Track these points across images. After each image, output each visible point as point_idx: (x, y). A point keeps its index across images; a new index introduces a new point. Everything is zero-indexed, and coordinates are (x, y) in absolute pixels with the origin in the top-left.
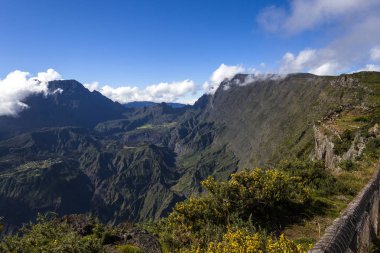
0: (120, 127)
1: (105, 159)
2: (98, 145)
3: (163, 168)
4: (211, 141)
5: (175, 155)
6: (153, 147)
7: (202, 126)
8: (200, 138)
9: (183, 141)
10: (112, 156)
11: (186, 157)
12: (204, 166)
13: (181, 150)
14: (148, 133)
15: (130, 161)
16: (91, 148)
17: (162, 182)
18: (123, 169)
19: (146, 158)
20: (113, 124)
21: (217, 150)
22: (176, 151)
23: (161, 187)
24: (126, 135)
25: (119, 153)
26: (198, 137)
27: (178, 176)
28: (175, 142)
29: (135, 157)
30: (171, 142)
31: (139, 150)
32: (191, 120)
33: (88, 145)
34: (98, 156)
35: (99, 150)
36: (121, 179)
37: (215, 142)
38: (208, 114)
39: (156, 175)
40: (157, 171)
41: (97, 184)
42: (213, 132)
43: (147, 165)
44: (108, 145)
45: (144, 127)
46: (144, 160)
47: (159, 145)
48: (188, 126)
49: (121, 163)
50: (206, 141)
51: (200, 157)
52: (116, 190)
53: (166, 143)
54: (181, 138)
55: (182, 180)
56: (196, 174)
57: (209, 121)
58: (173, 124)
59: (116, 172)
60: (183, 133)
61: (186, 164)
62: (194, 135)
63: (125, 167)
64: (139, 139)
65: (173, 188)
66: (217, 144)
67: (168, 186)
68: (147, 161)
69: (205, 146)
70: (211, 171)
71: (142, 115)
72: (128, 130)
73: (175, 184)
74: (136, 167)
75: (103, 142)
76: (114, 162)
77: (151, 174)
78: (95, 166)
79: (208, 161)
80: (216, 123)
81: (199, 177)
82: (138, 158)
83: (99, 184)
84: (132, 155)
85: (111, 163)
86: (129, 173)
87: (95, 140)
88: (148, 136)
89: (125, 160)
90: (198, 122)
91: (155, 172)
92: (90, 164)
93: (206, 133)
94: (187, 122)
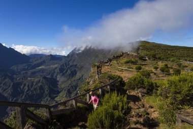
0: (26, 68)
1: (16, 86)
3: (50, 89)
4: (76, 74)
5: (58, 81)
6: (45, 78)
7: (71, 66)
8: (70, 72)
9: (61, 74)
10: (20, 84)
11: (63, 82)
12: (72, 87)
13: (60, 79)
14: (42, 70)
15: (32, 86)
16: (7, 80)
17: (50, 96)
18: (27, 91)
19: (41, 84)
20: (21, 67)
21: (78, 78)
22: (58, 79)
23: (49, 99)
24: (29, 72)
25: (25, 82)
27: (58, 92)
28: (57, 75)
29: (34, 84)
30: (55, 75)
31: (37, 80)
32: (66, 64)
33: (5, 78)
34: (12, 84)
35: (12, 81)
36: (26, 95)
37: (77, 74)
38: (74, 60)
39: (46, 92)
42: (77, 69)
43: (41, 88)
44: (18, 78)
45: (40, 67)
46: (39, 85)
47: (49, 77)
48: (64, 66)
49: (26, 88)
50: (73, 73)
51: (70, 82)
53: (52, 76)
55: (61, 94)
56: (68, 91)
57: (75, 63)
58: (56, 66)
59: (24, 92)
60: (61, 70)
61: (63, 86)
62: (67, 71)
63: (29, 90)
64: (37, 74)
65: (56, 99)
66: (78, 75)
67: (53, 98)
68: (41, 86)
69: (73, 76)
70: (76, 89)
71: (39, 61)
72: (31, 69)
73: (57, 96)
75: (15, 76)
76: (22, 87)
77: (44, 92)
78: (10, 90)
79: (74, 84)
80: (78, 65)
81: (69, 92)
82: (36, 85)
84: (33, 83)
85: (20, 88)
86: (31, 93)
87: (10, 75)
88: (43, 72)
89: (28, 86)
90: (69, 64)
91: (46, 91)
92: (7, 89)
93: (73, 70)
94: (63, 64)
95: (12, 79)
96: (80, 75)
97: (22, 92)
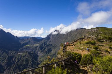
1: (10, 58)
2: (7, 53)
3: (33, 61)
4: (51, 51)
5: (38, 56)
6: (29, 53)
7: (48, 45)
9: (41, 51)
10: (12, 57)
11: (42, 57)
13: (40, 54)
14: (28, 48)
15: (20, 58)
16: (5, 54)
19: (27, 57)
22: (38, 54)
25: (16, 56)
26: (46, 49)
28: (38, 51)
29: (22, 57)
31: (24, 54)
32: (44, 43)
33: (3, 53)
34: (7, 57)
35: (8, 55)
36: (16, 66)
37: (52, 51)
38: (50, 41)
39: (30, 64)
40: (31, 62)
41: (5, 68)
42: (51, 47)
43: (27, 60)
44: (12, 53)
46: (25, 58)
47: (32, 52)
48: (43, 45)
50: (49, 51)
52: (13, 70)
53: (35, 52)
54: (40, 50)
57: (51, 43)
58: (37, 45)
60: (41, 48)
61: (42, 59)
62: (45, 49)
63: (18, 61)
64: (24, 50)
66: (53, 52)
68: (27, 58)
69: (49, 52)
71: (26, 42)
74: (22, 61)
75: (10, 51)
76: (14, 59)
77: (28, 63)
78: (6, 61)
80: (53, 44)
83: (7, 68)
84: (21, 56)
85: (12, 60)
86: (19, 63)
87: (7, 51)
88: (28, 49)
89: (18, 59)
90: (47, 44)
91: (30, 63)
92: (4, 60)
93: (49, 48)
94: (43, 44)
96: (54, 52)
97: (14, 63)
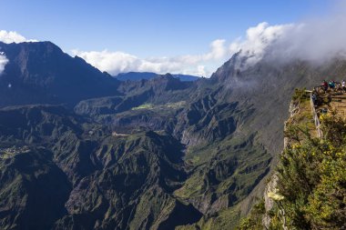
0: (109, 106)
1: (87, 149)
3: (162, 163)
4: (233, 129)
5: (184, 147)
6: (151, 134)
7: (220, 108)
8: (216, 124)
9: (193, 127)
11: (196, 151)
12: (220, 164)
13: (189, 140)
14: (146, 116)
15: (121, 152)
16: (69, 133)
17: (162, 184)
18: (109, 165)
19: (142, 149)
20: (99, 103)
21: (240, 142)
22: (184, 141)
23: (160, 190)
24: (117, 118)
25: (106, 142)
26: (214, 123)
27: (184, 177)
28: (182, 129)
29: (127, 148)
30: (177, 128)
31: (132, 138)
32: (206, 99)
33: (64, 130)
34: (78, 144)
35: (79, 138)
37: (238, 130)
39: (153, 173)
40: (156, 168)
41: (74, 182)
42: (236, 116)
43: (142, 160)
44: (91, 132)
45: (141, 107)
46: (139, 150)
47: (161, 132)
48: (201, 107)
49: (108, 156)
50: (226, 128)
51: (215, 151)
52: (99, 191)
53: (170, 130)
54: (191, 124)
55: (190, 182)
56: (208, 175)
57: (231, 100)
58: (180, 104)
59: (102, 167)
60: (194, 116)
61: (196, 160)
63: (113, 161)
64: (134, 124)
65: (177, 193)
66: (240, 133)
67: (170, 190)
68: (142, 154)
70: (231, 171)
71: (139, 91)
72: (120, 111)
73: (179, 187)
74: (128, 161)
75: (85, 126)
76: (98, 154)
77: (148, 170)
78: (73, 159)
79: (227, 156)
80: (241, 104)
81: (212, 179)
82: (130, 150)
83: (78, 182)
84: (123, 145)
85: (95, 156)
86: (117, 169)
87: (75, 123)
88: (146, 120)
89: (112, 151)
90: (215, 101)
91: (152, 170)
92: (67, 155)
93: (225, 117)
94: (200, 101)
95: (79, 132)
96: (246, 134)
97: (100, 166)
